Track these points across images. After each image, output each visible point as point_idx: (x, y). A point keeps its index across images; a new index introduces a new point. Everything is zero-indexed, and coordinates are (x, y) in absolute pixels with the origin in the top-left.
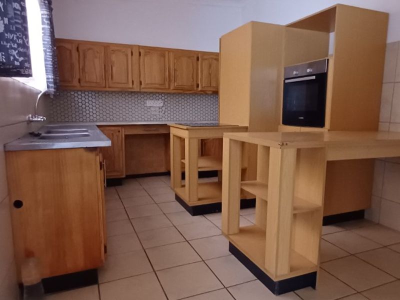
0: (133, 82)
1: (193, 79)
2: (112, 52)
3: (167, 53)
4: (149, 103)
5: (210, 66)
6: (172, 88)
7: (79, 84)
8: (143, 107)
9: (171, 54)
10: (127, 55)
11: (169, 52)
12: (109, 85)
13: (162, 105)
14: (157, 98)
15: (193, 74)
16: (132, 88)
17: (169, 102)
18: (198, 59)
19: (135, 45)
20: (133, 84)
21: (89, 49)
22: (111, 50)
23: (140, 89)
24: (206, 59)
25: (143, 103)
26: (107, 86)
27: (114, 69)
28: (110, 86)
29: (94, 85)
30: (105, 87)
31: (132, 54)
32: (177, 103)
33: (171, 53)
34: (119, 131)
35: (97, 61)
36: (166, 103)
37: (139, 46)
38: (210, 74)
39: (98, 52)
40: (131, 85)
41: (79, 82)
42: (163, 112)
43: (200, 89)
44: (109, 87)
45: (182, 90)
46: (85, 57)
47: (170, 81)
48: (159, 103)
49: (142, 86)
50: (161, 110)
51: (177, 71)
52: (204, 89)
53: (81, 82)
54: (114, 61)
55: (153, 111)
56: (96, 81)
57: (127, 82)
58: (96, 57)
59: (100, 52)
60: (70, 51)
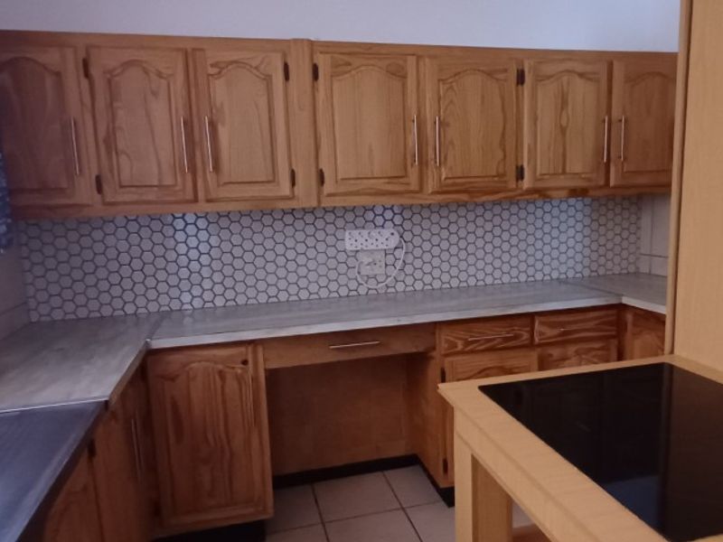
0: (293, 175)
1: (504, 151)
2: (215, 70)
3: (411, 61)
4: (353, 239)
5: (563, 102)
6: (431, 185)
7: (97, 197)
8: (332, 252)
9: (428, 66)
10: (268, 79)
11: (419, 58)
12: (207, 190)
13: (394, 241)
14: (379, 220)
15: (503, 135)
16: (292, 197)
17: (417, 230)
18: (521, 79)
19: (296, 41)
20: (293, 184)
22: (210, 61)
24: (549, 77)
25: (331, 240)
26: (201, 195)
27: (223, 133)
28: (213, 195)
29: (151, 196)
30: (196, 200)
31: (287, 77)
32: (445, 234)
33: (427, 60)
34: (245, 362)
35: (159, 109)
36: (408, 236)
37: (311, 43)
38: (563, 131)
39: (160, 75)
40: (285, 189)
41: (100, 189)
42: (399, 264)
43: (527, 183)
44: (209, 201)
45: (465, 191)
46: (113, 97)
47: (423, 163)
48: (385, 238)
49: (328, 188)
50: (390, 259)
51: (448, 125)
52: (540, 185)
53: (106, 187)
54: (222, 104)
55: (366, 263)
56: (160, 180)
57: (271, 178)
58: (155, 94)
59: (170, 72)
60: (58, 74)
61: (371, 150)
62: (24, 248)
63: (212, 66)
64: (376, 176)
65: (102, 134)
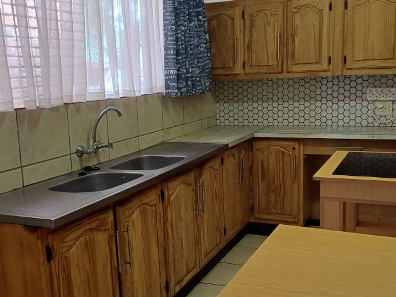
0: (330, 59)
2: (296, 10)
4: (372, 94)
7: (243, 71)
8: (359, 100)
10: (320, 12)
16: (328, 70)
20: (330, 63)
21: (259, 11)
22: (294, 6)
23: (342, 72)
28: (290, 70)
29: (264, 70)
30: (282, 72)
34: (294, 149)
40: (325, 66)
41: (244, 68)
44: (288, 72)
46: (252, 26)
48: (392, 94)
49: (348, 65)
53: (246, 67)
54: (297, 26)
55: (379, 108)
56: (268, 63)
57: (318, 61)
58: (269, 24)
59: (276, 13)
60: (233, 19)
61: (373, 44)
62: (217, 92)
63: (295, 8)
64: (375, 58)
65: (246, 43)
